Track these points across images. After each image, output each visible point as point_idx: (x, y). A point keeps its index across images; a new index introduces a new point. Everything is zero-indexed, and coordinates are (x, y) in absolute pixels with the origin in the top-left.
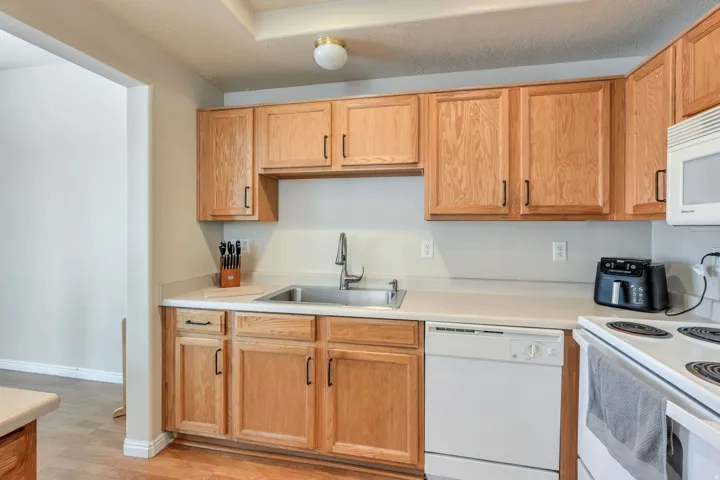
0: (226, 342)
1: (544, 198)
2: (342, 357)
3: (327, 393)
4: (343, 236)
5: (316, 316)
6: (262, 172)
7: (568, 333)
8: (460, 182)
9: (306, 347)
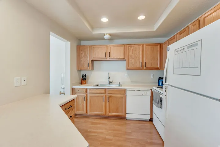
0: (86, 95)
1: (149, 66)
2: (110, 96)
3: (107, 103)
4: (109, 73)
5: (105, 89)
6: (92, 60)
7: (151, 90)
8: (133, 62)
9: (103, 95)
